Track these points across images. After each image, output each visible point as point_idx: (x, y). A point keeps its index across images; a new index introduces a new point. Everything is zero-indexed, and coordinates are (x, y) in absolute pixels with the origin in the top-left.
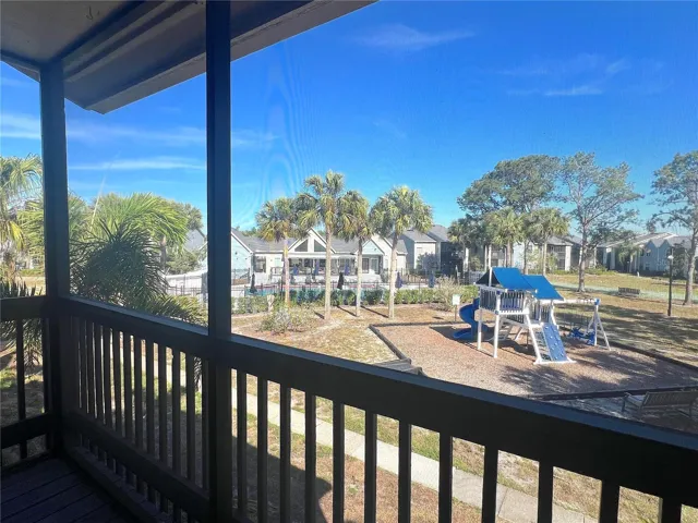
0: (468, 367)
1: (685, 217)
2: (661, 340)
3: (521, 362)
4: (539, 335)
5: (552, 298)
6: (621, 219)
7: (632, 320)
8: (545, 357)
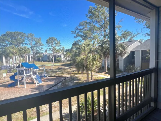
0: (19, 93)
1: (51, 49)
2: (54, 73)
3: (33, 86)
4: (35, 78)
5: (37, 69)
6: (40, 50)
7: (47, 71)
8: (38, 83)
